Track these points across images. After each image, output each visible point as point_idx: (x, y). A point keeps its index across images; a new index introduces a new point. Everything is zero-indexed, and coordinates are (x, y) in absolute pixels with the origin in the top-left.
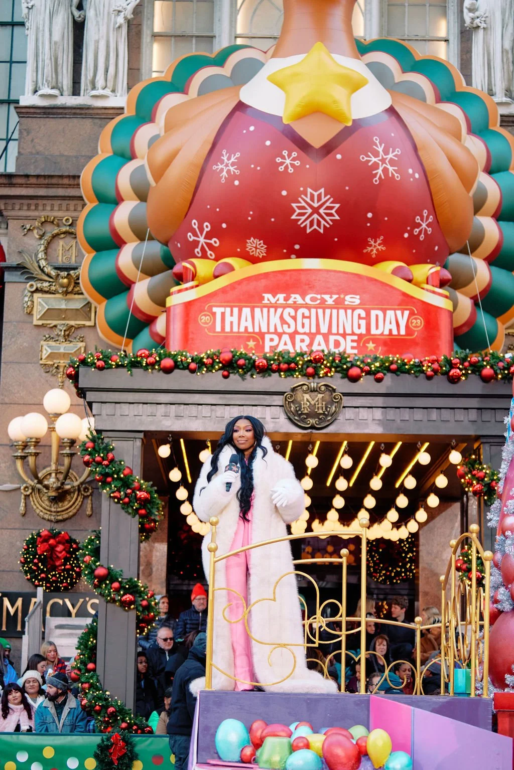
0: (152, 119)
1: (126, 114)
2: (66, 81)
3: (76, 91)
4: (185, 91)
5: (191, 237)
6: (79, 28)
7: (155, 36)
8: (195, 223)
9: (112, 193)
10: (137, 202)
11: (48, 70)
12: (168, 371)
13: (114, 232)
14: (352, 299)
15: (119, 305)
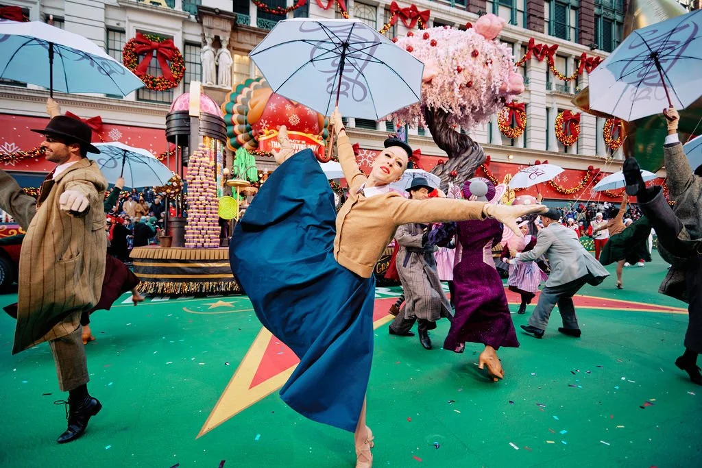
0: (241, 93)
1: (232, 91)
2: (215, 81)
3: (217, 83)
4: (249, 87)
5: (261, 124)
6: (217, 67)
7: (235, 73)
8: (263, 121)
9: (231, 111)
10: (238, 115)
11: (210, 77)
12: (262, 156)
13: (232, 121)
14: (304, 142)
15: (234, 140)
